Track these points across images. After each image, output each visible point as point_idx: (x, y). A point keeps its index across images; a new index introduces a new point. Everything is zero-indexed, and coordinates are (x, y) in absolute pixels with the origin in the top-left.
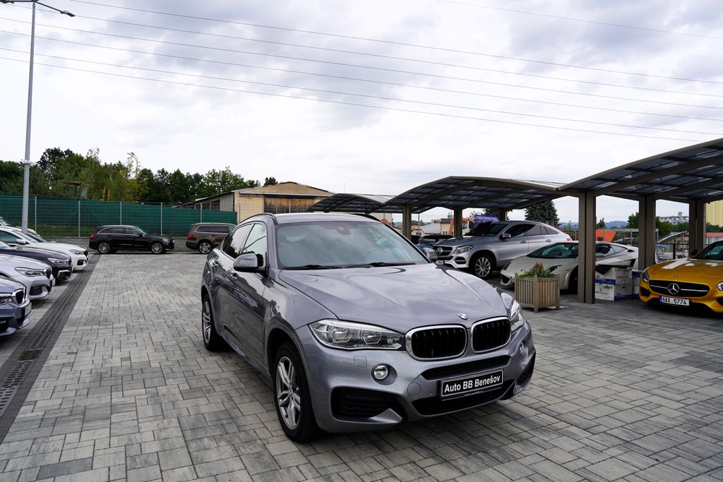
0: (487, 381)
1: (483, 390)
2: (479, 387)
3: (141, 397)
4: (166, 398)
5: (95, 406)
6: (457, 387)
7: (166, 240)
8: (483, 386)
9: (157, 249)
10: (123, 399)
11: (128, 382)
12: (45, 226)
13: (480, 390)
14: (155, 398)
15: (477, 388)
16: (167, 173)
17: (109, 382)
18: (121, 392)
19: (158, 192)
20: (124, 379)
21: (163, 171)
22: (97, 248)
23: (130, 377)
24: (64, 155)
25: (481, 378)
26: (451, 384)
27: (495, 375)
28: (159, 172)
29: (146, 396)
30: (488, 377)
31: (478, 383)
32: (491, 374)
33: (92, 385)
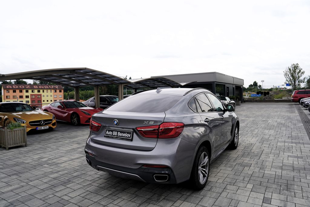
3: (268, 169)
4: (258, 166)
5: (289, 171)
10: (277, 170)
11: (272, 178)
14: (262, 168)
17: (282, 182)
18: (276, 174)
20: (273, 181)
23: (270, 181)
29: (266, 169)
33: (292, 183)
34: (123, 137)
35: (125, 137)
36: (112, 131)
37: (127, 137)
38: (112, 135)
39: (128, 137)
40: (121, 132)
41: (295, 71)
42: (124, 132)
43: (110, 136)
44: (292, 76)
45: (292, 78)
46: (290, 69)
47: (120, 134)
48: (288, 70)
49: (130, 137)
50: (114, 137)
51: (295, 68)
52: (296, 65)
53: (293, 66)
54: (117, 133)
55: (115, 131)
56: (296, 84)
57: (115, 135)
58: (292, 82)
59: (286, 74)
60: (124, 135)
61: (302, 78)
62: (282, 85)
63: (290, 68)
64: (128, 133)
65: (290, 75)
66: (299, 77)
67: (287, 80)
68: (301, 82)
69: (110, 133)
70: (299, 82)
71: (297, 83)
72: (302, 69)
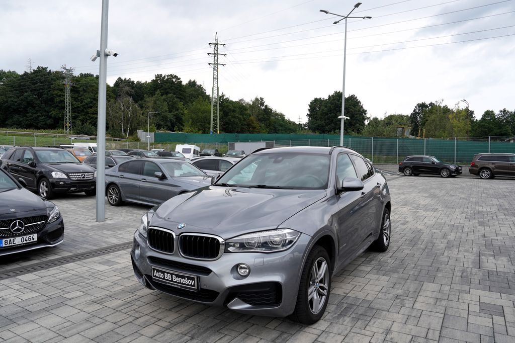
0: (183, 281)
1: (181, 286)
2: (176, 282)
6: (160, 275)
7: (453, 167)
8: (179, 283)
9: (445, 174)
12: (380, 156)
13: (178, 286)
15: (174, 282)
16: (508, 112)
19: (500, 128)
21: (505, 110)
22: (403, 172)
24: (428, 107)
25: (177, 276)
26: (158, 271)
27: (189, 278)
28: (501, 111)
30: (183, 277)
31: (176, 279)
32: (186, 277)
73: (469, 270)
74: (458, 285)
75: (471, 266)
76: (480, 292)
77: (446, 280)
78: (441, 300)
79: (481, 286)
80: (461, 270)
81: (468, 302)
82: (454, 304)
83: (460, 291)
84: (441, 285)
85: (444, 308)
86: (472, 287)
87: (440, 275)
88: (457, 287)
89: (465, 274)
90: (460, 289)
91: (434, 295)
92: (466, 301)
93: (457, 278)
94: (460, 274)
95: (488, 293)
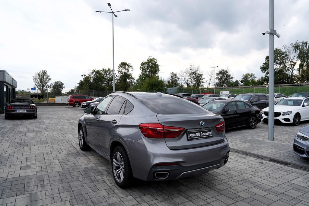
34: (206, 135)
35: (207, 135)
36: (195, 133)
37: (208, 135)
38: (196, 136)
39: (210, 135)
40: (203, 132)
41: (44, 77)
42: (205, 132)
43: (194, 138)
44: (41, 81)
45: (40, 83)
46: (39, 75)
47: (202, 134)
48: (37, 75)
49: (211, 135)
50: (198, 138)
51: (43, 74)
52: (45, 71)
53: (42, 72)
54: (200, 134)
55: (198, 132)
56: (44, 89)
57: (198, 136)
58: (40, 87)
59: (35, 79)
60: (206, 134)
61: (49, 84)
62: (28, 89)
63: (39, 73)
64: (208, 131)
65: (38, 80)
66: (46, 83)
67: (36, 85)
68: (48, 88)
69: (194, 135)
70: (46, 87)
71: (45, 87)
72: (49, 76)
73: (40, 189)
74: (44, 174)
75: (39, 193)
76: (31, 174)
77: (52, 175)
78: (49, 165)
79: (30, 177)
80: (46, 187)
81: (37, 167)
82: (43, 165)
83: (42, 171)
84: (53, 172)
85: (46, 162)
86: (36, 175)
87: (58, 178)
88: (44, 173)
89: (42, 183)
90: (42, 172)
91: (53, 166)
92: (38, 167)
93: (46, 179)
94: (46, 182)
95: (27, 174)
